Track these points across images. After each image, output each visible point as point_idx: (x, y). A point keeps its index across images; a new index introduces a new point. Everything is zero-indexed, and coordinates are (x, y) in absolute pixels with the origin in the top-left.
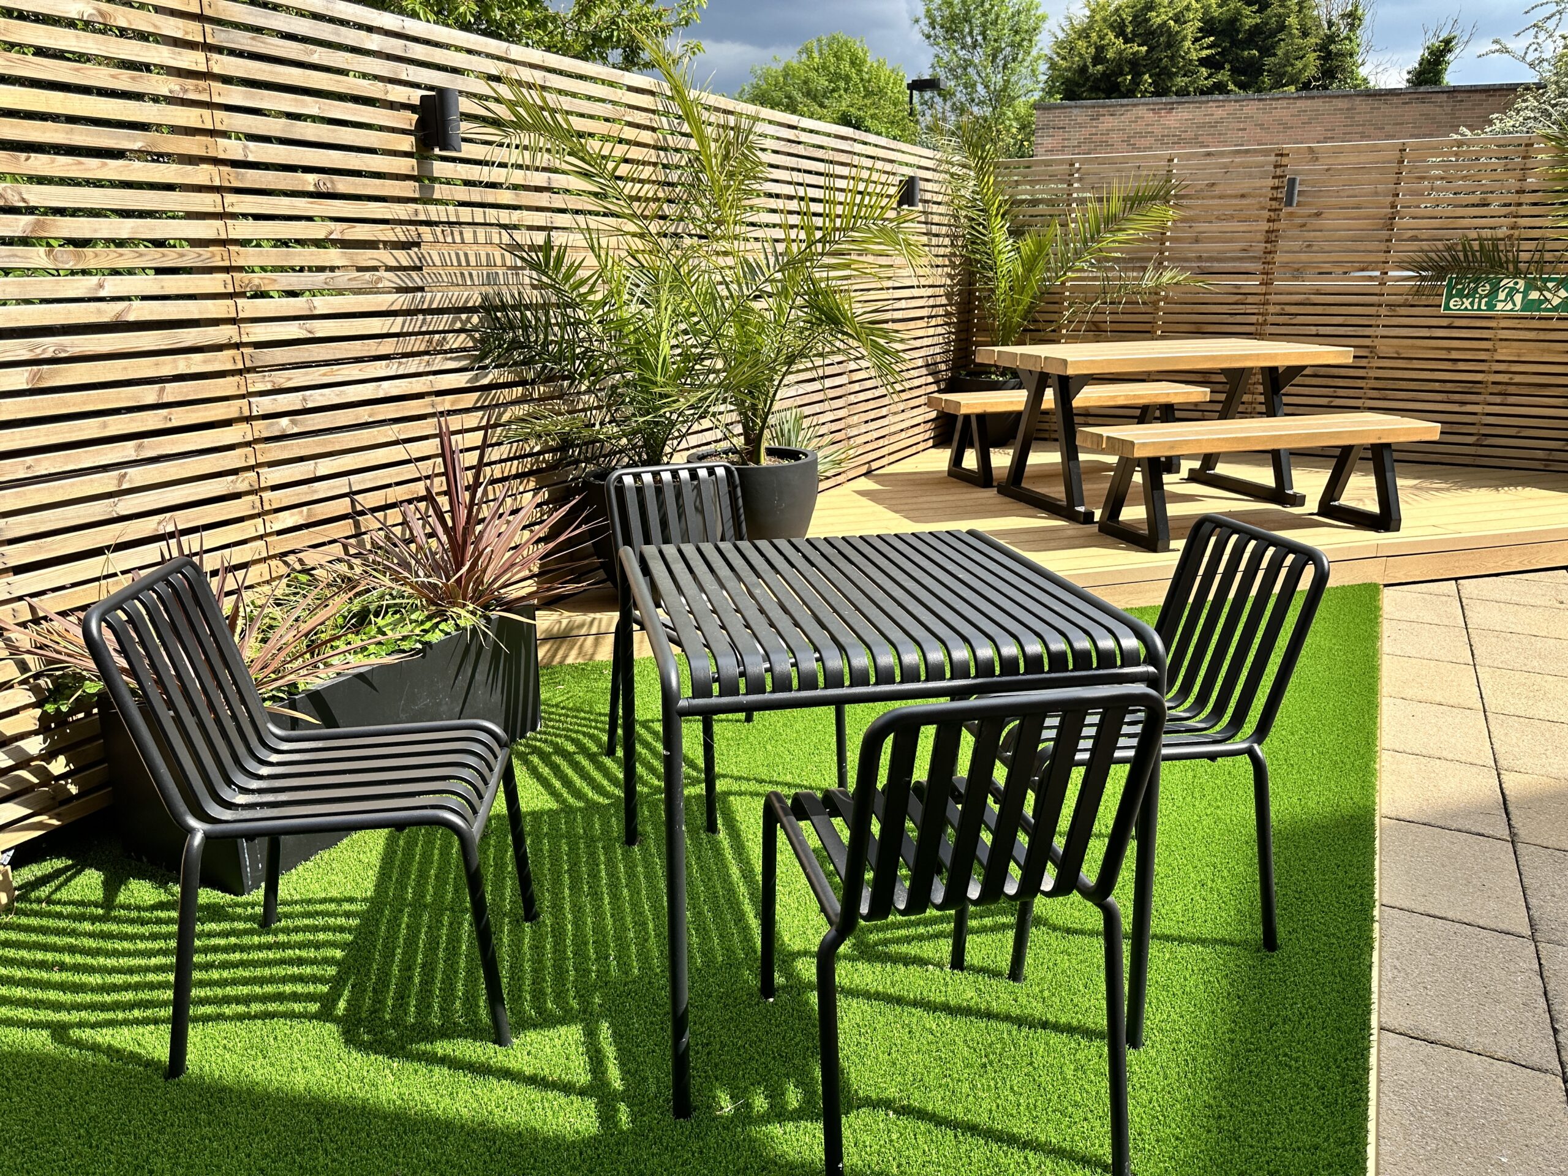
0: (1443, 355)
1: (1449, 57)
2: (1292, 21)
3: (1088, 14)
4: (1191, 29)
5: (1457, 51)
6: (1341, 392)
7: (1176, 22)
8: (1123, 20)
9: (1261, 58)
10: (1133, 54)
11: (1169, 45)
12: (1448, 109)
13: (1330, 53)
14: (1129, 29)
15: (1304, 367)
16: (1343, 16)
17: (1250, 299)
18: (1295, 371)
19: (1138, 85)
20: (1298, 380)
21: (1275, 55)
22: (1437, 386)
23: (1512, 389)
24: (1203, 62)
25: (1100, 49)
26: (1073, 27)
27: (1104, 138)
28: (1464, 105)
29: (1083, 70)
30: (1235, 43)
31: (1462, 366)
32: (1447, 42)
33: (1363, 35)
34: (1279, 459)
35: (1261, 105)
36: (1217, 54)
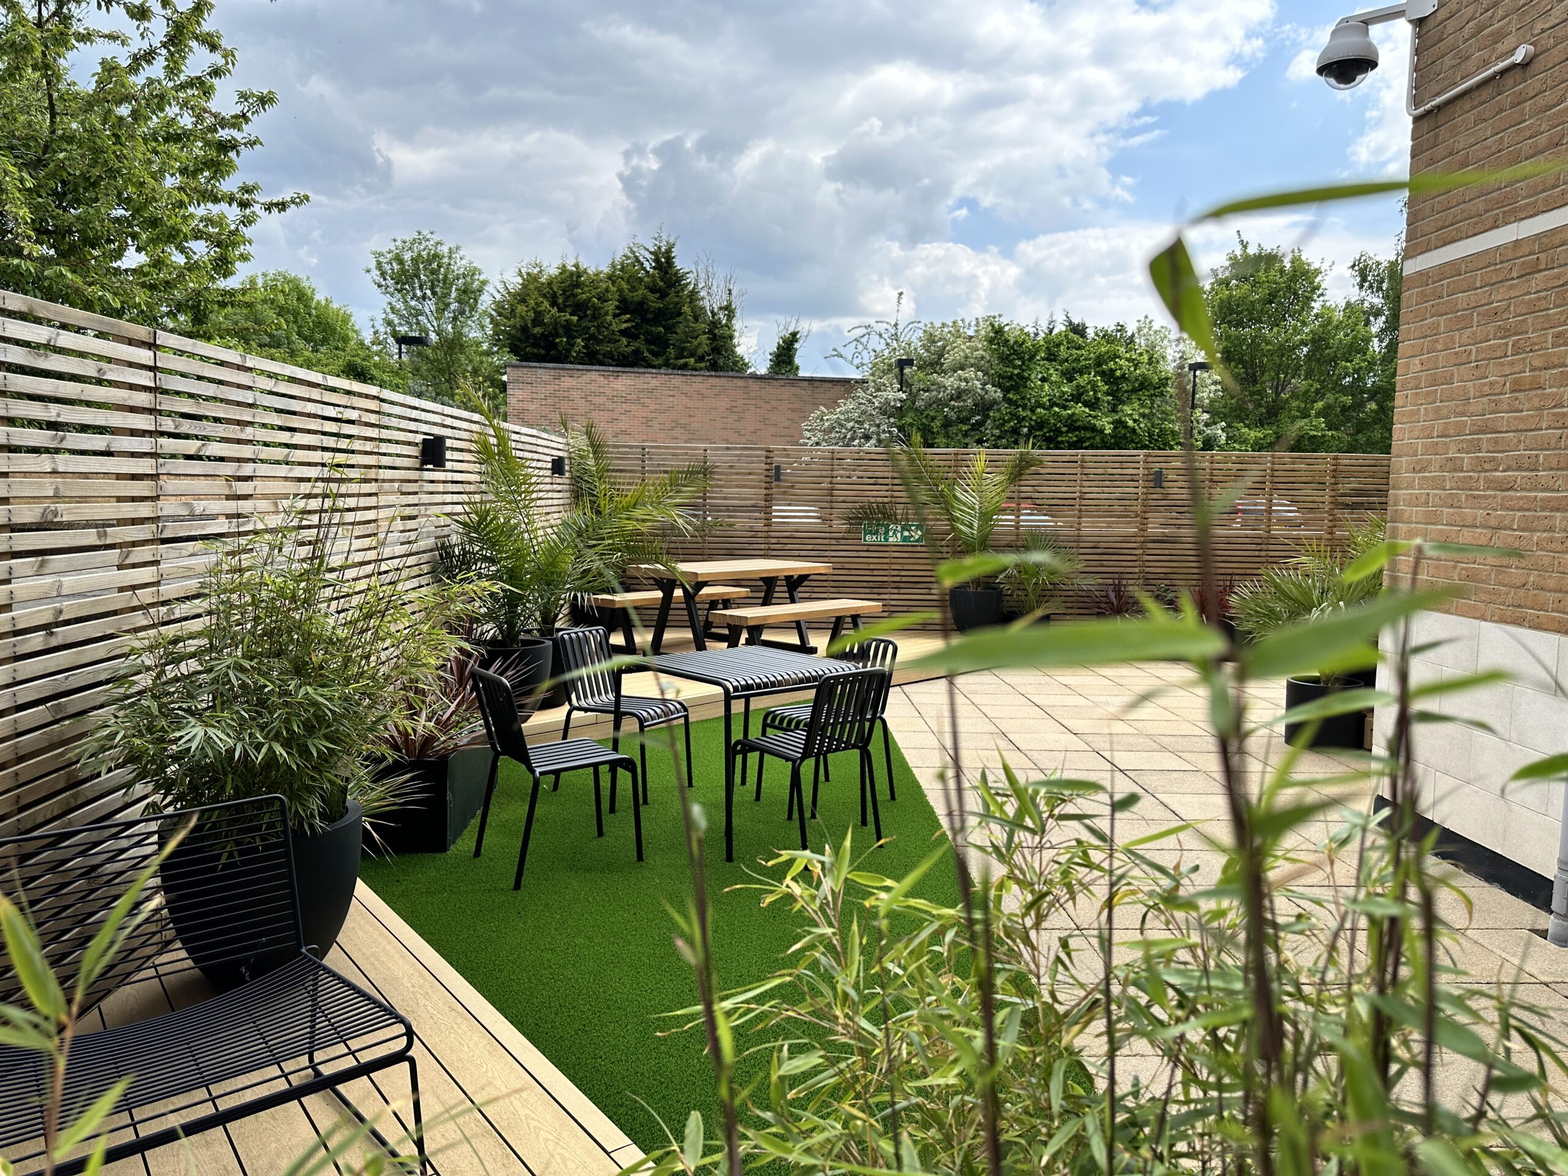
0: (866, 567)
1: (796, 345)
2: (686, 309)
3: (521, 281)
4: (611, 306)
5: (801, 342)
6: (816, 589)
7: (598, 299)
8: (555, 293)
9: (666, 333)
10: (567, 321)
11: (594, 317)
12: (810, 392)
13: (715, 335)
14: (560, 301)
15: (809, 575)
16: (721, 308)
17: (760, 534)
18: (804, 578)
19: (573, 346)
20: (806, 583)
21: (676, 333)
22: (865, 584)
23: (902, 585)
24: (623, 333)
25: (538, 314)
26: (509, 293)
27: (566, 394)
28: (822, 390)
29: (524, 329)
30: (645, 320)
31: (876, 573)
32: (794, 334)
33: (737, 324)
34: (798, 626)
35: (684, 379)
36: (633, 327)
